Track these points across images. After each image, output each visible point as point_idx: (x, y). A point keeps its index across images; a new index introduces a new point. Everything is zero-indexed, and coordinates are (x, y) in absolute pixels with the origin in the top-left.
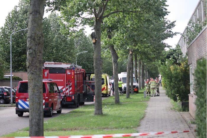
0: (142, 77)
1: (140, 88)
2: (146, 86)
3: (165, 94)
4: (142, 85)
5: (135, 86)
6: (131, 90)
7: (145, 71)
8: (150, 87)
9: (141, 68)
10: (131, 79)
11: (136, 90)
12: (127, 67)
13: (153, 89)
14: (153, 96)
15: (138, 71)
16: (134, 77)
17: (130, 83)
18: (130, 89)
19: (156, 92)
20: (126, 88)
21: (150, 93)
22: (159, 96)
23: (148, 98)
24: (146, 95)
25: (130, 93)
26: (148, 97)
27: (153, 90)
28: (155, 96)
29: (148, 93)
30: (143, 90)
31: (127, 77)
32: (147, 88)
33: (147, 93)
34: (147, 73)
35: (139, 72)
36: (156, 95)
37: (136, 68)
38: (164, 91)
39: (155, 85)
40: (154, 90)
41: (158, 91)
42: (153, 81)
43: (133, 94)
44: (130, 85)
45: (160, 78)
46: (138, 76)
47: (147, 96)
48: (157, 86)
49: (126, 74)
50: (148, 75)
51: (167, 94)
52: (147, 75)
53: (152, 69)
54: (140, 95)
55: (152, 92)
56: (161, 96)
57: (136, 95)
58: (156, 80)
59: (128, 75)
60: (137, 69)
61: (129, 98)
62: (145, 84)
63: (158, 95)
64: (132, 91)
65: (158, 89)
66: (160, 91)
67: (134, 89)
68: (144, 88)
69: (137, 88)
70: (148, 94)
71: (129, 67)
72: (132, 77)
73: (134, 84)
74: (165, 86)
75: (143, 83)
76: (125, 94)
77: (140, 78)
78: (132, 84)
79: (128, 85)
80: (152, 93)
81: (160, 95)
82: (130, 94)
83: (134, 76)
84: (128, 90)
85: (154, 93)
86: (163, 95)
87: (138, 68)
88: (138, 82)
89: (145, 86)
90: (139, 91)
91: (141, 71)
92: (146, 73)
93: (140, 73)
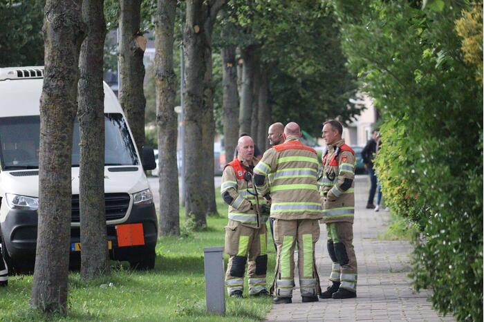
0: (192, 119)
1: (173, 223)
2: (228, 199)
3: (403, 284)
4: (190, 198)
5: (122, 198)
6: (84, 234)
7: (217, 57)
8: (265, 210)
9: (186, 24)
10: (79, 133)
11: (129, 236)
12: (49, 21)
13: (299, 224)
14: (297, 295)
15: (150, 53)
16: (116, 117)
17: (76, 173)
18: (75, 233)
19: (324, 258)
20: (35, 213)
21: (262, 266)
22: (350, 294)
23: (243, 313)
24: (231, 284)
25: (75, 262)
26: (246, 304)
27: (297, 243)
28: (310, 298)
29: (250, 266)
30: (199, 236)
31: (44, 110)
32: (232, 216)
33: (238, 272)
34: (242, 75)
35: (160, 66)
36: (326, 283)
37: (134, 30)
38: (402, 254)
39: (311, 196)
40: (307, 239)
41: (341, 252)
42: (297, 148)
43: (104, 273)
44: (76, 188)
45: (365, 120)
46: (155, 103)
47: (239, 293)
48: (334, 201)
49: (39, 84)
50: (252, 99)
51: (423, 283)
52: (241, 94)
53: (285, 38)
54: (165, 290)
55: (282, 259)
56: (371, 298)
57: (130, 283)
58: (322, 146)
59: (57, 97)
60: (139, 42)
61: (64, 314)
62: (222, 184)
63: (340, 293)
64: (90, 244)
65: (343, 228)
66: (362, 250)
67: (111, 231)
68: (211, 221)
69: (144, 214)
70: (249, 282)
71: (61, 19)
72: (97, 116)
73: (114, 182)
74: (406, 202)
75: (203, 168)
76: (29, 279)
77: (169, 122)
78: (94, 179)
79: (56, 189)
80: (285, 270)
81: (363, 284)
82: (76, 277)
83: (112, 104)
84: (54, 242)
85: (307, 271)
86: (393, 291)
87: (152, 29)
88: (149, 165)
89: (220, 200)
90: (165, 249)
91: (184, 57)
92: (233, 76)
93: (169, 75)
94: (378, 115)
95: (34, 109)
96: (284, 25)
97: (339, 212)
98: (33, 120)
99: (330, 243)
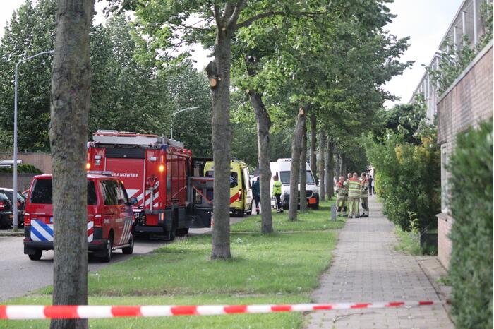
0: (328, 172)
1: (323, 198)
2: (337, 192)
3: (381, 213)
4: (327, 192)
5: (311, 192)
6: (301, 200)
7: (334, 156)
8: (347, 195)
9: (327, 148)
10: (300, 175)
11: (312, 201)
12: (293, 147)
13: (354, 199)
14: (354, 216)
15: (318, 155)
16: (309, 171)
17: (299, 185)
18: (299, 200)
19: (361, 207)
20: (289, 195)
21: (345, 209)
22: (367, 216)
23: (341, 221)
24: (338, 213)
25: (299, 207)
26: (341, 219)
27: (354, 203)
28: (357, 217)
29: (342, 209)
30: (330, 201)
31: (292, 169)
32: (338, 196)
33: (339, 210)
34: (341, 161)
35: (320, 159)
36: (361, 213)
37: (314, 150)
38: (381, 206)
40: (356, 202)
41: (365, 206)
42: (355, 180)
43: (306, 210)
44: (299, 189)
46: (319, 168)
47: (339, 216)
48: (363, 193)
49: (290, 163)
50: (343, 167)
51: (386, 213)
52: (341, 166)
53: (351, 152)
54: (321, 215)
56: (372, 217)
57: (313, 213)
58: (361, 179)
59: (295, 166)
60: (315, 153)
61: (296, 220)
63: (365, 216)
64: (302, 203)
65: (365, 200)
66: (370, 205)
67: (308, 200)
68: (332, 198)
69: (316, 196)
70: (342, 213)
71: (296, 147)
72: (305, 171)
73: (309, 188)
74: (381, 193)
75: (331, 184)
76: (287, 211)
77: (322, 173)
78: (304, 187)
79: (294, 189)
80: (351, 211)
81: (370, 214)
82: (299, 211)
83: (308, 168)
84: (294, 202)
85: (357, 211)
86: (377, 215)
87: (318, 149)
88: (317, 184)
89: (335, 192)
90: (321, 205)
91: (326, 156)
92: (338, 161)
93: (323, 161)
94: (375, 171)
95: (289, 169)
96: (351, 149)
97: (365, 196)
98: (289, 172)
99: (362, 204)
